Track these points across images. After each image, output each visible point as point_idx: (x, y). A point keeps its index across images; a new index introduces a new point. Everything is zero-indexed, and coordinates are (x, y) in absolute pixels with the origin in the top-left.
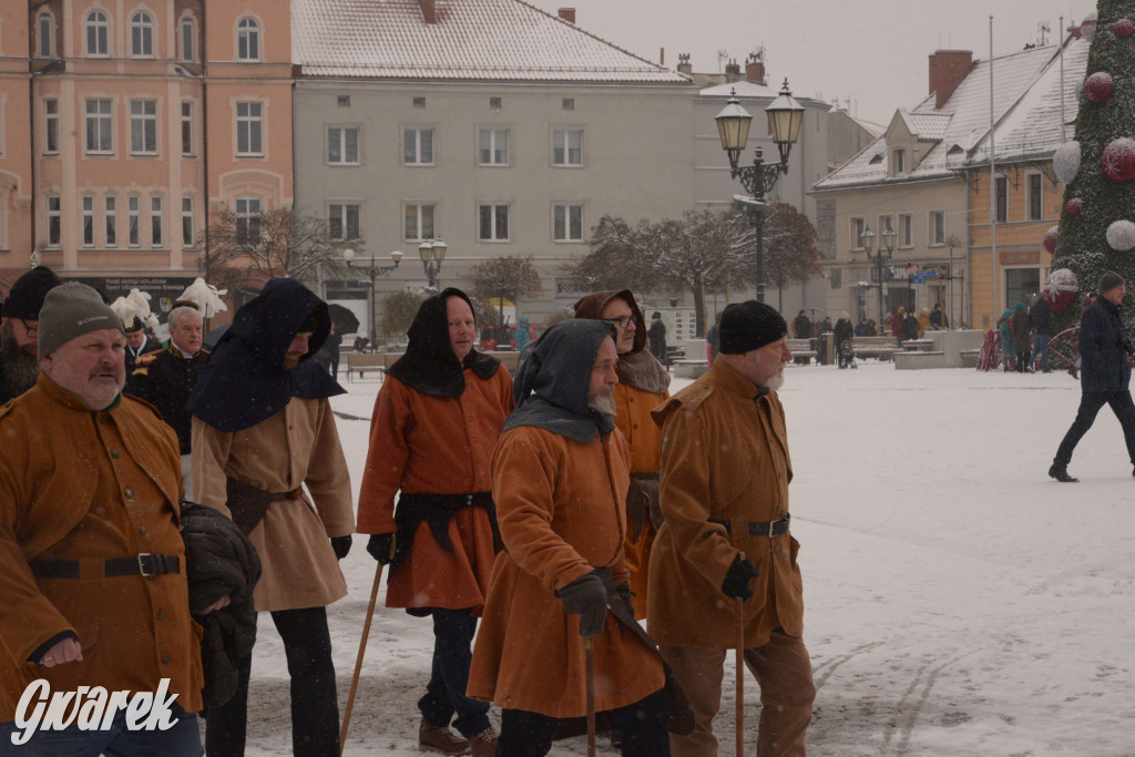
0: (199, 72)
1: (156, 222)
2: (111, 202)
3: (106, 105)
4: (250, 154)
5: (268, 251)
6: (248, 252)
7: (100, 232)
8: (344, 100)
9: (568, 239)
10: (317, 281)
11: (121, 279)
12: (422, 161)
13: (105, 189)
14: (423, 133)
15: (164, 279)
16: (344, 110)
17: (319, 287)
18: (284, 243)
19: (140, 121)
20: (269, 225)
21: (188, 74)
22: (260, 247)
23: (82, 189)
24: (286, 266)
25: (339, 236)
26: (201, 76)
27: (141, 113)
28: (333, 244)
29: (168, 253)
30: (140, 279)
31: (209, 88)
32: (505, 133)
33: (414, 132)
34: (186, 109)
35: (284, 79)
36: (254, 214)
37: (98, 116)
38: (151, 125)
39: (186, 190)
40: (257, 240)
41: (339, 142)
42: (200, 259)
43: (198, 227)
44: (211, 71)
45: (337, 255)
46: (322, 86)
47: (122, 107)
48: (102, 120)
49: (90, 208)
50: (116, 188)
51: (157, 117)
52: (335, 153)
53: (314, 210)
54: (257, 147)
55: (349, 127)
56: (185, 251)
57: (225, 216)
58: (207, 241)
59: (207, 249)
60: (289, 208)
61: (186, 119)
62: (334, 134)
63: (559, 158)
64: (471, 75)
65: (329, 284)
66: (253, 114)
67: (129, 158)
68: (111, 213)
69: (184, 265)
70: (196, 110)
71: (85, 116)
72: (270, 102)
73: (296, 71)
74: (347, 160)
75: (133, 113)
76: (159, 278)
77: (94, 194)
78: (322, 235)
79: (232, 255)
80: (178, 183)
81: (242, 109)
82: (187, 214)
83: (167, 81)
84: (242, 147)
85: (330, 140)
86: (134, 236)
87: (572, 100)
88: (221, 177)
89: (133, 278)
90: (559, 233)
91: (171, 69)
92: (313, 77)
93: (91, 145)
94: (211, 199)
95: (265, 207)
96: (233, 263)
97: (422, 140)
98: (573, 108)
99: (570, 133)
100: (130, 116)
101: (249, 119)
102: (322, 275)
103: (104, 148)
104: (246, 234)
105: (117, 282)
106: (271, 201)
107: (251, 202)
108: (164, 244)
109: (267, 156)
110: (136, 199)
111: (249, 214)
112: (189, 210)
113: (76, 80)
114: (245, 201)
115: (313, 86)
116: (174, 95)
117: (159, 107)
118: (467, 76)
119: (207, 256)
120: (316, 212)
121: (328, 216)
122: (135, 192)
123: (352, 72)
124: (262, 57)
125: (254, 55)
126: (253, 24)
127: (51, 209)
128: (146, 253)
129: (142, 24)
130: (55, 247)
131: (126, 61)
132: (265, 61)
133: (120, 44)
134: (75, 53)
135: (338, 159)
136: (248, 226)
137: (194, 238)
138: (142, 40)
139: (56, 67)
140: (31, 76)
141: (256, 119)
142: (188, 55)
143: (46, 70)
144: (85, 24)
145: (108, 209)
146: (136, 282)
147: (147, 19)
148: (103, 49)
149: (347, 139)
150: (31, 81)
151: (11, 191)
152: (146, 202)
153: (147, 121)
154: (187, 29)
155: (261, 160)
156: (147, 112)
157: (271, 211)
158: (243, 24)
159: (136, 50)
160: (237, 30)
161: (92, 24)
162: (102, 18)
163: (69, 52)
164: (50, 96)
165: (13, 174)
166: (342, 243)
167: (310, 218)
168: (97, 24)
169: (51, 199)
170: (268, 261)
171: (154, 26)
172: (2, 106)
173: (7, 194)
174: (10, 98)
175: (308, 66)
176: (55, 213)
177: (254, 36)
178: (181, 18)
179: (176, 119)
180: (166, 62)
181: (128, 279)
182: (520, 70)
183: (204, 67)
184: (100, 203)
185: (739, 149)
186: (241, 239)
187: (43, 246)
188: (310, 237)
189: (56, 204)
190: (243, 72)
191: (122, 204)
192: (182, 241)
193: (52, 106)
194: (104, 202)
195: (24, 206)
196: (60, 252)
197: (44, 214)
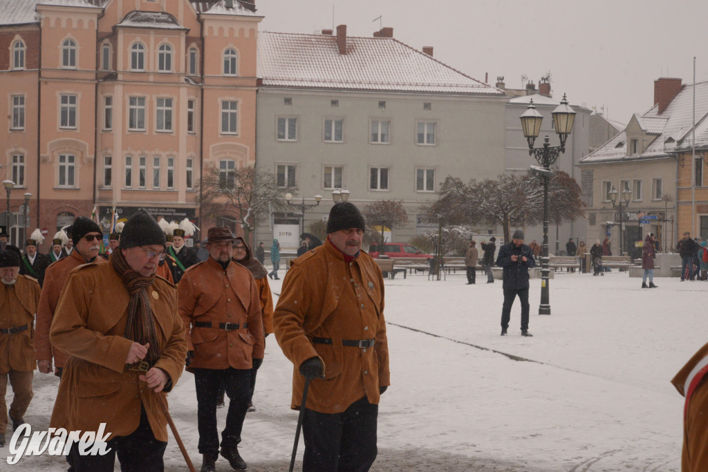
0: (199, 80)
1: (170, 174)
2: (143, 161)
3: (142, 100)
4: (229, 133)
5: (238, 193)
6: (227, 194)
7: (135, 179)
8: (288, 101)
9: (425, 190)
10: (268, 212)
11: (149, 208)
12: (335, 140)
13: (140, 152)
14: (336, 122)
15: (174, 209)
16: (287, 107)
17: (270, 216)
18: (249, 188)
19: (163, 111)
20: (240, 177)
21: (193, 83)
22: (234, 190)
23: (126, 152)
24: (249, 203)
25: (284, 186)
26: (200, 84)
27: (162, 106)
28: (279, 190)
29: (177, 193)
30: (159, 208)
31: (205, 92)
32: (387, 123)
33: (331, 121)
34: (190, 104)
35: (251, 87)
36: (230, 170)
37: (137, 107)
38: (169, 114)
39: (189, 154)
40: (232, 186)
41: (284, 127)
42: (196, 197)
43: (196, 177)
44: (207, 81)
45: (281, 196)
46: (275, 92)
47: (151, 102)
48: (139, 110)
49: (130, 164)
50: (146, 152)
51: (173, 109)
53: (268, 169)
54: (234, 128)
55: (292, 117)
56: (187, 192)
57: (213, 171)
58: (201, 187)
59: (201, 191)
60: (253, 167)
61: (191, 110)
62: (281, 122)
64: (367, 87)
65: (276, 214)
66: (231, 109)
67: (154, 134)
68: (143, 167)
69: (186, 200)
70: (197, 105)
71: (129, 107)
72: (244, 100)
73: (259, 82)
74: (289, 138)
75: (158, 106)
76: (171, 208)
77: (133, 155)
78: (272, 184)
79: (216, 195)
80: (184, 150)
81: (225, 105)
82: (189, 169)
83: (179, 87)
84: (225, 128)
85: (279, 125)
86: (156, 183)
87: (430, 104)
88: (211, 146)
89: (155, 208)
90: (420, 186)
91: (182, 79)
92: (270, 86)
93: (132, 125)
94: (204, 160)
95: (237, 166)
96: (216, 200)
97: (336, 127)
98: (430, 109)
99: (428, 124)
100: (156, 108)
101: (229, 111)
102: (272, 209)
103: (139, 127)
104: (226, 182)
106: (241, 162)
107: (229, 162)
108: (175, 187)
109: (240, 134)
110: (158, 159)
111: (227, 170)
112: (191, 166)
113: (123, 85)
114: (225, 162)
115: (270, 92)
116: (184, 95)
117: (174, 103)
118: (365, 88)
119: (201, 194)
120: (269, 170)
121: (276, 172)
122: (156, 155)
123: (293, 84)
124: (238, 73)
125: (233, 71)
126: (233, 53)
127: (106, 164)
128: (164, 193)
129: (165, 52)
130: (107, 187)
131: (155, 74)
132: (240, 75)
133: (152, 63)
134: (124, 68)
135: (284, 137)
136: (227, 177)
137: (192, 185)
138: (165, 61)
139: (112, 77)
140: (96, 82)
141: (233, 111)
142: (193, 71)
143: (105, 79)
144: (130, 50)
145: (141, 164)
146: (157, 210)
147: (168, 48)
148: (141, 67)
149: (290, 125)
150: (97, 85)
151: (82, 152)
152: (164, 161)
153: (166, 111)
154: (193, 55)
155: (236, 137)
156: (167, 106)
157: (241, 168)
158: (227, 52)
159: (161, 67)
160: (223, 57)
161: (135, 50)
162: (141, 47)
163: (120, 67)
164: (108, 94)
165: (84, 142)
166: (284, 189)
167: (265, 173)
168: (138, 51)
169: (106, 158)
170: (239, 199)
171: (173, 52)
172: (78, 100)
173: (79, 154)
174: (84, 95)
175: (266, 79)
176: (109, 167)
177: (234, 60)
178: (189, 48)
179: (184, 111)
180: (179, 75)
181: (152, 208)
182: (398, 84)
183: (202, 79)
184: (136, 161)
185: (534, 137)
186: (222, 185)
187: (100, 187)
188: (265, 185)
189: (109, 161)
190: (226, 82)
191: (150, 162)
192: (186, 186)
193: (109, 100)
194: (139, 160)
195: (89, 161)
196: (111, 191)
197: (102, 168)
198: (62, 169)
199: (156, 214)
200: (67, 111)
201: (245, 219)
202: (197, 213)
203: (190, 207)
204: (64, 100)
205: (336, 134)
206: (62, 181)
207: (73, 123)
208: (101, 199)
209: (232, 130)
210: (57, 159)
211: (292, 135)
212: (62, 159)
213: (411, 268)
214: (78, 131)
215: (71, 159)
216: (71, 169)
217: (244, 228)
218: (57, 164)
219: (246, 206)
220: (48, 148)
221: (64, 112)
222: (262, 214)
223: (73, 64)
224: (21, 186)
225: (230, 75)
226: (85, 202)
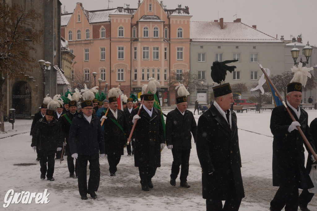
0: (168, 39)
1: (158, 75)
2: (148, 70)
3: (148, 48)
4: (180, 59)
5: (184, 82)
8: (202, 47)
9: (254, 79)
10: (195, 89)
13: (147, 67)
14: (220, 55)
17: (195, 90)
18: (187, 80)
19: (155, 52)
20: (184, 76)
21: (166, 41)
22: (182, 81)
23: (142, 67)
24: (188, 85)
26: (169, 42)
27: (155, 50)
28: (199, 80)
29: (161, 82)
31: (171, 45)
32: (239, 54)
33: (218, 54)
34: (165, 49)
35: (188, 42)
36: (181, 73)
37: (146, 51)
38: (157, 53)
39: (165, 68)
40: (181, 79)
41: (200, 57)
42: (168, 83)
43: (168, 76)
44: (171, 40)
45: (199, 83)
46: (197, 44)
47: (151, 49)
50: (149, 67)
51: (159, 51)
52: (199, 59)
53: (194, 72)
54: (182, 58)
55: (203, 53)
56: (165, 82)
57: (174, 74)
59: (170, 81)
60: (189, 72)
61: (166, 51)
62: (199, 55)
63: (252, 60)
64: (232, 41)
65: (198, 89)
68: (148, 73)
69: (164, 85)
70: (168, 49)
71: (143, 51)
72: (185, 47)
73: (191, 40)
74: (202, 61)
77: (144, 68)
78: (196, 78)
79: (175, 83)
80: (163, 66)
81: (178, 49)
82: (165, 73)
83: (161, 43)
84: (178, 58)
88: (173, 65)
90: (252, 78)
91: (162, 40)
92: (195, 42)
93: (144, 58)
94: (171, 70)
95: (183, 72)
96: (176, 85)
97: (220, 56)
98: (255, 48)
99: (255, 54)
100: (153, 51)
101: (180, 51)
102: (196, 88)
103: (147, 58)
104: (179, 78)
106: (185, 70)
107: (180, 70)
108: (160, 80)
109: (184, 60)
110: (154, 70)
111: (179, 73)
112: (166, 72)
113: (141, 43)
114: (178, 70)
115: (195, 44)
116: (163, 46)
117: (159, 49)
119: (170, 83)
120: (195, 73)
121: (198, 74)
122: (154, 68)
123: (202, 40)
124: (183, 37)
125: (181, 37)
126: (181, 30)
127: (135, 72)
129: (156, 30)
130: (136, 81)
131: (152, 38)
132: (184, 38)
133: (151, 34)
134: (141, 37)
135: (200, 61)
136: (179, 76)
137: (167, 79)
138: (156, 34)
139: (137, 40)
140: (131, 42)
141: (181, 51)
142: (166, 37)
143: (134, 41)
144: (143, 30)
147: (157, 29)
148: (147, 36)
149: (202, 56)
150: (131, 43)
151: (126, 68)
152: (156, 71)
153: (157, 52)
154: (166, 31)
156: (157, 50)
157: (185, 73)
158: (179, 30)
159: (155, 36)
160: (177, 31)
161: (145, 30)
162: (147, 29)
163: (139, 36)
164: (135, 46)
165: (127, 64)
166: (201, 80)
167: (194, 74)
168: (146, 30)
169: (135, 70)
170: (184, 84)
171: (159, 30)
172: (124, 49)
174: (126, 47)
175: (194, 39)
176: (136, 73)
177: (181, 32)
178: (165, 28)
179: (163, 52)
180: (161, 38)
183: (170, 40)
184: (146, 71)
185: (296, 58)
186: (177, 79)
187: (133, 80)
188: (193, 79)
189: (136, 71)
190: (179, 41)
191: (151, 71)
192: (164, 79)
193: (135, 49)
194: (147, 70)
195: (129, 71)
196: (137, 82)
197: (133, 73)
198: (119, 74)
200: (120, 53)
202: (168, 90)
203: (166, 87)
204: (119, 49)
206: (119, 79)
207: (122, 57)
208: (133, 85)
210: (117, 70)
212: (119, 70)
213: (249, 109)
214: (124, 60)
215: (122, 71)
216: (122, 74)
218: (117, 72)
220: (114, 67)
221: (119, 54)
222: (193, 89)
223: (122, 35)
224: (104, 81)
225: (180, 38)
226: (128, 86)
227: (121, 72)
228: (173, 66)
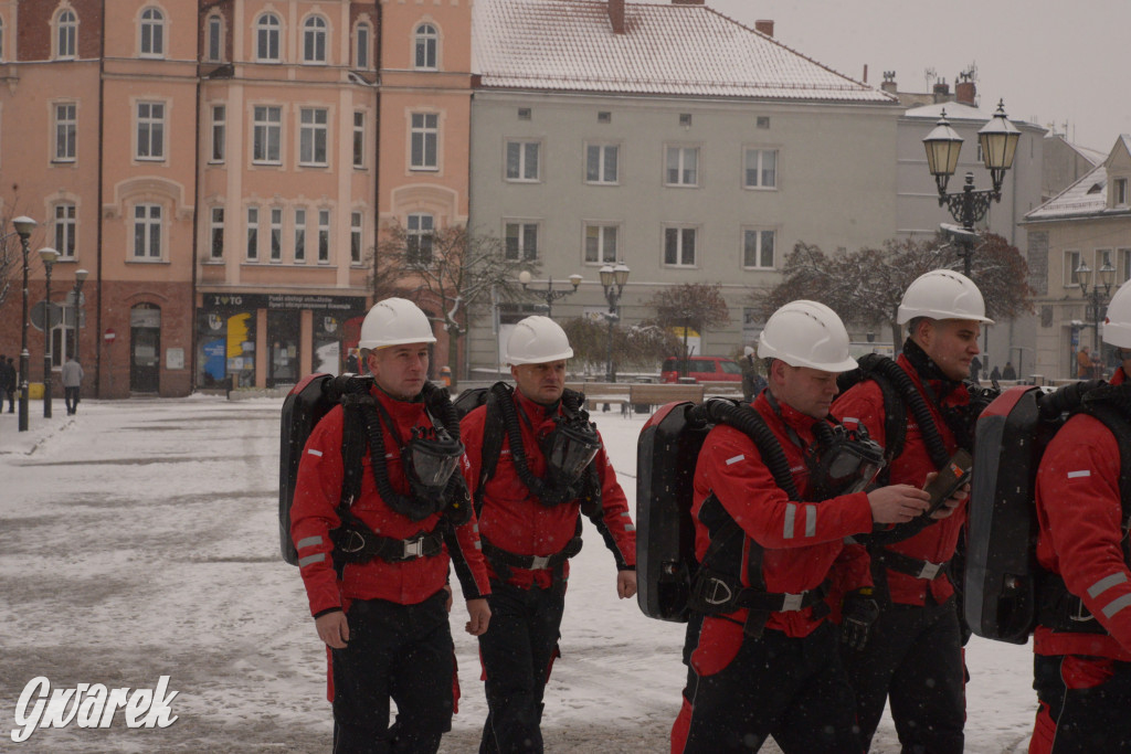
0: (371, 75)
1: (323, 237)
2: (277, 216)
3: (276, 112)
4: (424, 167)
5: (439, 271)
6: (420, 272)
7: (264, 246)
8: (525, 113)
9: (758, 266)
10: (490, 303)
11: (285, 296)
12: (606, 180)
13: (271, 201)
14: (607, 150)
15: (329, 297)
16: (524, 123)
17: (493, 309)
18: (457, 262)
19: (309, 130)
20: (442, 242)
21: (364, 83)
22: (431, 266)
23: (247, 200)
24: (458, 287)
25: (516, 258)
26: (375, 85)
27: (310, 122)
28: (508, 265)
29: (334, 270)
30: (304, 296)
31: (384, 98)
32: (694, 151)
33: (598, 148)
34: (358, 119)
35: (463, 89)
36: (426, 231)
37: (267, 124)
38: (321, 135)
39: (355, 204)
40: (428, 259)
41: (518, 157)
42: (368, 277)
43: (367, 244)
44: (386, 80)
45: (512, 277)
46: (501, 98)
47: (291, 115)
48: (271, 128)
49: (255, 221)
50: (283, 200)
51: (328, 126)
53: (490, 229)
54: (432, 160)
55: (531, 141)
56: (352, 268)
57: (396, 232)
58: (376, 259)
59: (376, 266)
60: (464, 226)
61: (358, 129)
62: (513, 149)
63: (751, 177)
64: (661, 89)
65: (504, 307)
66: (428, 126)
67: (297, 169)
68: (276, 226)
69: (351, 283)
70: (369, 120)
71: (253, 123)
72: (450, 112)
73: (476, 81)
74: (526, 177)
75: (303, 121)
76: (324, 297)
77: (259, 206)
78: (497, 255)
79: (402, 274)
80: (347, 197)
81: (417, 120)
82: (356, 229)
83: (339, 89)
84: (416, 160)
85: (509, 155)
86: (300, 254)
87: (767, 119)
88: (393, 191)
89: (299, 296)
90: (750, 260)
91: (344, 76)
92: (494, 88)
93: (258, 155)
94: (382, 214)
95: (438, 224)
96: (402, 283)
97: (606, 157)
98: (768, 127)
99: (764, 153)
100: (299, 125)
101: (424, 130)
102: (496, 298)
103: (271, 158)
104: (418, 252)
105: (280, 299)
106: (444, 218)
107: (423, 218)
108: (330, 261)
109: (442, 171)
110: (303, 212)
111: (421, 232)
112: (358, 225)
113: (244, 86)
114: (417, 218)
115: (494, 98)
116: (346, 104)
117: (330, 116)
118: (656, 90)
119: (376, 271)
120: (492, 232)
121: (504, 235)
122: (302, 205)
123: (529, 84)
124: (439, 66)
125: (431, 63)
126: (431, 31)
128: (313, 270)
129: (315, 29)
130: (217, 261)
131: (298, 67)
132: (442, 70)
133: (292, 49)
134: (245, 58)
135: (517, 175)
136: (420, 243)
137: (362, 255)
138: (314, 45)
139: (225, 72)
140: (198, 80)
141: (431, 131)
142: (362, 62)
143: (214, 75)
144: (256, 27)
145: (274, 222)
146: (300, 300)
147: (321, 23)
148: (274, 54)
149: (527, 154)
150: (199, 86)
151: (174, 201)
152: (313, 216)
153: (318, 131)
154: (362, 35)
155: (435, 174)
156: (318, 121)
157: (445, 229)
158: (421, 30)
159: (308, 56)
160: (414, 38)
161: (263, 27)
162: (274, 22)
163: (238, 56)
164: (218, 102)
165: (176, 183)
166: (518, 264)
167: (486, 237)
168: (269, 27)
169: (215, 211)
170: (440, 282)
171: (328, 30)
172: (167, 112)
173: (169, 204)
174: (177, 102)
175: (488, 76)
176: (219, 225)
177: (432, 43)
178: (356, 23)
179: (347, 129)
180: (339, 69)
181: (291, 296)
182: (713, 85)
183: (378, 75)
184: (265, 215)
185: (947, 175)
186: (411, 257)
187: (205, 259)
188: (485, 258)
189: (219, 215)
190: (421, 81)
191: (289, 217)
192: (349, 257)
193: (219, 112)
194: (270, 215)
195: (187, 216)
196: (222, 266)
197: (207, 226)
198: (140, 229)
199: (299, 306)
200: (147, 131)
201: (451, 315)
203: (356, 294)
204: (144, 111)
205: (606, 171)
206: (140, 251)
207: (157, 151)
208: (205, 280)
209: (427, 164)
210: (132, 211)
211: (531, 172)
212: (140, 212)
214: (167, 165)
215: (156, 212)
216: (155, 229)
217: (449, 331)
218: (132, 220)
219: (452, 294)
220: (116, 193)
221: (143, 132)
222: (480, 306)
223: (158, 49)
224: (70, 259)
225: (425, 68)
226: (179, 285)
227: (148, 221)
228: (392, 200)
